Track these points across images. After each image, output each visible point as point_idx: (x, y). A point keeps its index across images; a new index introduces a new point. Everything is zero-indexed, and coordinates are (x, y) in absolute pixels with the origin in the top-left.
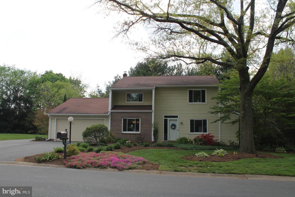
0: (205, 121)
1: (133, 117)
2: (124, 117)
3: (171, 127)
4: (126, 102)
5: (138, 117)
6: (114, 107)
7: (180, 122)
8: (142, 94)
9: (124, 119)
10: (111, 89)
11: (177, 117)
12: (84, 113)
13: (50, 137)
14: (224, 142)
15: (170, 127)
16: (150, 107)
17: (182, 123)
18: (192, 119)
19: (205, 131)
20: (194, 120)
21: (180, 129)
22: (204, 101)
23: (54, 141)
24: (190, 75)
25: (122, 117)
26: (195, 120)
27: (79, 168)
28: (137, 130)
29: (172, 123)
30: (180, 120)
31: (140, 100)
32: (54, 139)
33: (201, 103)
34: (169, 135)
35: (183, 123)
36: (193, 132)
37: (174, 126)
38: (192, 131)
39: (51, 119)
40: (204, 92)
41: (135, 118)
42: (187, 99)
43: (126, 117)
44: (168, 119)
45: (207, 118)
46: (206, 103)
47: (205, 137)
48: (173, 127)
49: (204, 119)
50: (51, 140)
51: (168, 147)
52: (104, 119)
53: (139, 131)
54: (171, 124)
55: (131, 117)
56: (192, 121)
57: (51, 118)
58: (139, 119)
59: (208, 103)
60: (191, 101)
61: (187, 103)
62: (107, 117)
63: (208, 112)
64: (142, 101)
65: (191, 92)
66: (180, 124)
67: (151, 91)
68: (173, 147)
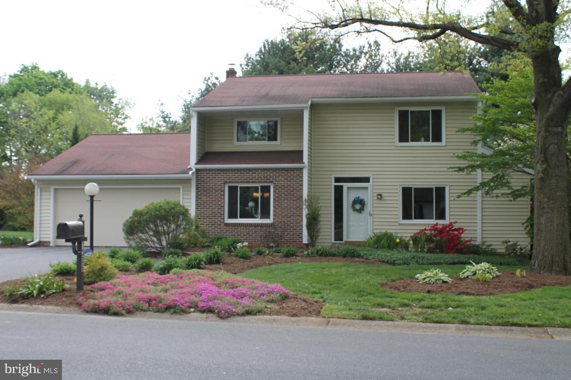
0: (441, 191)
1: (253, 182)
2: (230, 182)
3: (353, 207)
4: (236, 143)
5: (266, 182)
6: (205, 156)
7: (375, 195)
8: (276, 123)
9: (230, 188)
10: (195, 111)
11: (367, 180)
12: (126, 172)
13: (38, 236)
14: (491, 245)
15: (351, 205)
16: (297, 155)
17: (380, 197)
18: (407, 184)
19: (441, 215)
20: (411, 188)
21: (375, 213)
22: (437, 138)
23: (49, 246)
24: (401, 71)
25: (225, 183)
26: (414, 187)
27: (116, 314)
28: (266, 214)
29: (354, 195)
30: (375, 187)
31: (273, 138)
32: (49, 242)
33: (430, 143)
34: (348, 227)
35: (383, 195)
36: (410, 218)
37: (359, 205)
38: (406, 215)
39: (41, 189)
40: (437, 115)
41: (259, 185)
42: (393, 133)
43: (236, 182)
44: (346, 185)
45: (448, 183)
46: (444, 145)
47: (441, 231)
48: (358, 207)
49: (440, 185)
50: (41, 244)
51: (344, 257)
52: (179, 188)
53: (268, 217)
54: (352, 199)
55: (249, 182)
56: (406, 191)
57: (42, 186)
58: (269, 187)
59: (448, 144)
60: (403, 138)
61: (393, 144)
62: (187, 181)
63: (449, 166)
64: (275, 139)
65: (403, 115)
66: (375, 198)
67: (300, 114)
68: (359, 256)
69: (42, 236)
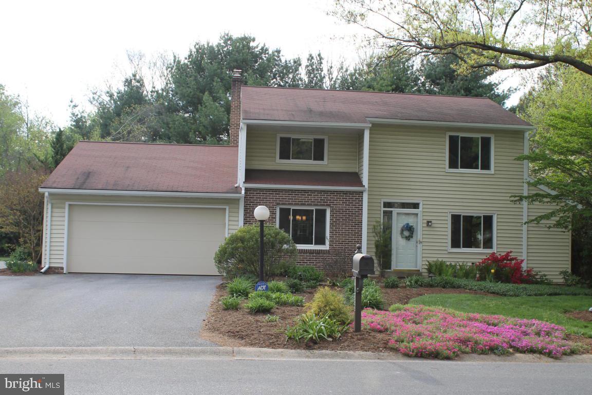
0: (488, 220)
1: (308, 205)
2: (283, 204)
3: (402, 233)
4: (278, 160)
5: (324, 205)
6: (251, 175)
7: (425, 221)
8: (322, 141)
9: (281, 210)
11: (416, 206)
13: (48, 263)
14: (545, 275)
15: (399, 232)
17: (429, 223)
18: (457, 212)
19: (488, 243)
20: (460, 216)
21: (424, 240)
22: (486, 166)
23: (63, 273)
25: (278, 204)
26: (463, 214)
29: (404, 221)
30: (425, 214)
31: (319, 156)
32: (62, 268)
33: (479, 171)
34: (397, 254)
35: (433, 222)
36: (459, 247)
37: (409, 232)
38: (455, 244)
41: (314, 208)
42: (443, 159)
43: (290, 204)
44: (395, 211)
45: (494, 212)
46: (493, 173)
47: (494, 258)
48: (406, 233)
49: (488, 213)
50: (51, 271)
52: (225, 209)
54: (401, 225)
55: (304, 205)
56: (456, 219)
58: (324, 211)
59: (497, 172)
60: (453, 164)
61: (443, 170)
62: (234, 202)
63: (510, 195)
64: (322, 159)
65: (453, 141)
66: (425, 225)
69: (53, 261)
